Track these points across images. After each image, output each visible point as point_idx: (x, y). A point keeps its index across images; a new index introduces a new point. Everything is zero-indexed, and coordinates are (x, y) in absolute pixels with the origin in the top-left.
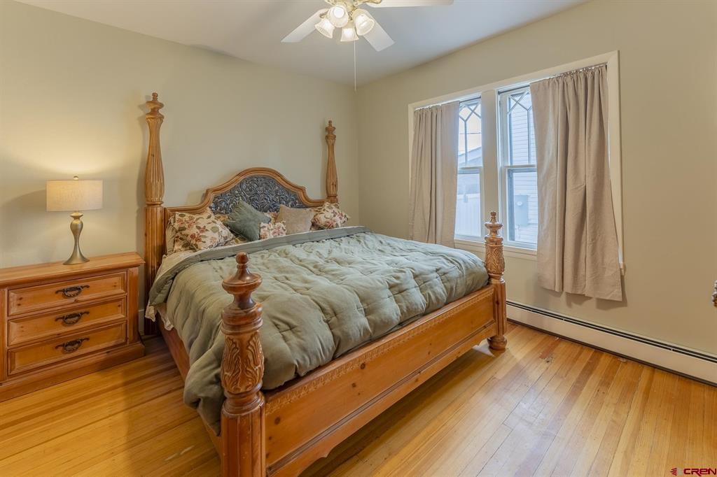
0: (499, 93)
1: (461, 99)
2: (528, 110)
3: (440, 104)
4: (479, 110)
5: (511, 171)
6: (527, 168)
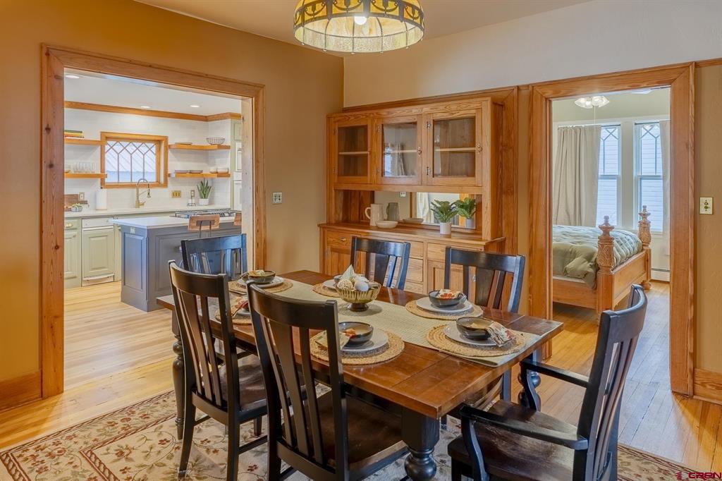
0: (636, 124)
1: (603, 124)
2: (656, 138)
3: (583, 126)
4: (616, 133)
5: (642, 178)
6: (655, 177)
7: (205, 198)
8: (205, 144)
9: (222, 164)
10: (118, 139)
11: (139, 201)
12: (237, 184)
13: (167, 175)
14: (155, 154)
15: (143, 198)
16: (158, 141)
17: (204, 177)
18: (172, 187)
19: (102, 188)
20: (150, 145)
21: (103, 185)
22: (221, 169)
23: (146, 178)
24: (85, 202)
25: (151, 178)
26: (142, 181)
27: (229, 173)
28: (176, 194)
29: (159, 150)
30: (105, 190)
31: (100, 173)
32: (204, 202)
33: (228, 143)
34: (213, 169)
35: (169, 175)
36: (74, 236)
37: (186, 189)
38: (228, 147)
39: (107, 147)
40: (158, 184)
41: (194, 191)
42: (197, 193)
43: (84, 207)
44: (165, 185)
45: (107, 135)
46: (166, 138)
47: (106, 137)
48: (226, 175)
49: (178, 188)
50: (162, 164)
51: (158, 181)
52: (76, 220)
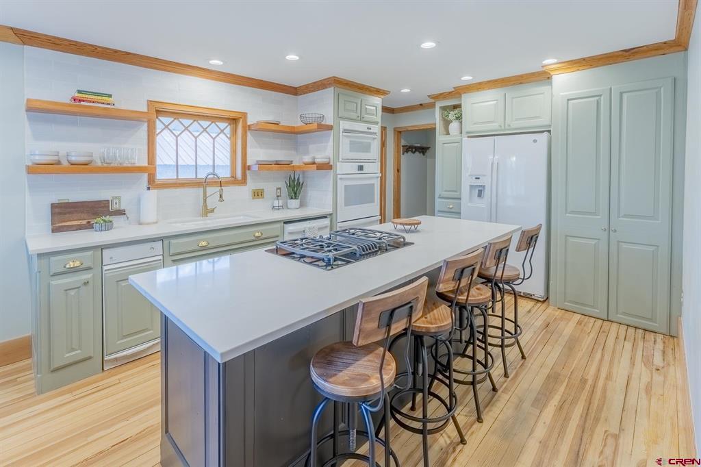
7: (295, 198)
8: (298, 123)
9: (321, 151)
10: (177, 114)
11: (206, 206)
12: (341, 179)
13: (246, 168)
14: (230, 139)
15: (212, 201)
16: (233, 120)
17: (294, 169)
18: (252, 185)
19: (149, 189)
20: (223, 125)
21: (152, 183)
22: (320, 159)
23: (217, 172)
24: (121, 213)
25: (225, 174)
26: (211, 176)
27: (331, 164)
28: (258, 194)
29: (234, 132)
30: (154, 192)
31: (146, 165)
32: (294, 203)
33: (329, 121)
34: (307, 159)
35: (249, 168)
36: (86, 283)
37: (270, 187)
38: (330, 128)
39: (159, 126)
40: (234, 181)
41: (280, 189)
42: (285, 191)
43: (117, 221)
44: (244, 181)
45: (159, 106)
46: (244, 115)
47: (158, 110)
48: (326, 166)
49: (260, 185)
50: (239, 152)
51: (234, 176)
52: (90, 253)
